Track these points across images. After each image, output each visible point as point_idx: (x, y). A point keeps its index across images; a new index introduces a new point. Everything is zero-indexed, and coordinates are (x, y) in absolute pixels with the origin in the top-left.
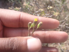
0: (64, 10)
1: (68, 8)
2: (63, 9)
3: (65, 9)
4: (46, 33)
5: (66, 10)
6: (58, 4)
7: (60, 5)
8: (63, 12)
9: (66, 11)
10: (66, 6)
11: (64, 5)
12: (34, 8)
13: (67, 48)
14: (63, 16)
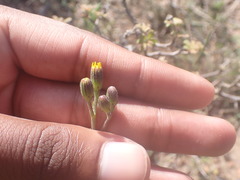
0: (215, 40)
1: (230, 35)
2: (215, 36)
3: (219, 37)
4: (159, 114)
5: (223, 40)
6: (199, 18)
7: (206, 24)
8: (213, 48)
9: (224, 44)
10: (225, 29)
11: (218, 25)
12: (113, 28)
13: (220, 170)
14: (211, 59)
